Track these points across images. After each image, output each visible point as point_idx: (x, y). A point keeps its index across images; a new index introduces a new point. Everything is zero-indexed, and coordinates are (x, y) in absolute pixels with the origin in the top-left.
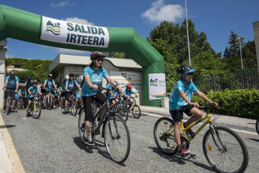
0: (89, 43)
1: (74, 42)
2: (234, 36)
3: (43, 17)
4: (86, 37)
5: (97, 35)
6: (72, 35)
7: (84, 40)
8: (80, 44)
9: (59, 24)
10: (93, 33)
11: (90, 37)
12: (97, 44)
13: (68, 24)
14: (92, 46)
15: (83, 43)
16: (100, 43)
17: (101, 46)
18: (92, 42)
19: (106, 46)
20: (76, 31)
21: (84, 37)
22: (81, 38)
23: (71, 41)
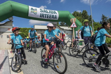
0: (50, 18)
1: (44, 17)
2: (103, 16)
3: (29, 6)
4: (49, 15)
5: (53, 14)
6: (42, 14)
7: (48, 16)
8: (46, 18)
9: (36, 9)
10: (52, 13)
11: (50, 15)
12: (53, 18)
13: (40, 9)
14: (51, 19)
15: (47, 18)
16: (55, 18)
17: (55, 19)
18: (51, 17)
19: (57, 19)
20: (44, 12)
21: (48, 15)
22: (47, 16)
23: (42, 17)
